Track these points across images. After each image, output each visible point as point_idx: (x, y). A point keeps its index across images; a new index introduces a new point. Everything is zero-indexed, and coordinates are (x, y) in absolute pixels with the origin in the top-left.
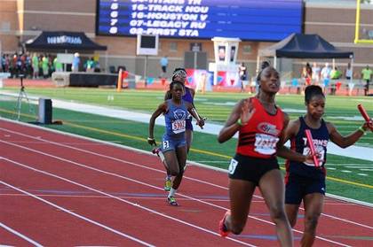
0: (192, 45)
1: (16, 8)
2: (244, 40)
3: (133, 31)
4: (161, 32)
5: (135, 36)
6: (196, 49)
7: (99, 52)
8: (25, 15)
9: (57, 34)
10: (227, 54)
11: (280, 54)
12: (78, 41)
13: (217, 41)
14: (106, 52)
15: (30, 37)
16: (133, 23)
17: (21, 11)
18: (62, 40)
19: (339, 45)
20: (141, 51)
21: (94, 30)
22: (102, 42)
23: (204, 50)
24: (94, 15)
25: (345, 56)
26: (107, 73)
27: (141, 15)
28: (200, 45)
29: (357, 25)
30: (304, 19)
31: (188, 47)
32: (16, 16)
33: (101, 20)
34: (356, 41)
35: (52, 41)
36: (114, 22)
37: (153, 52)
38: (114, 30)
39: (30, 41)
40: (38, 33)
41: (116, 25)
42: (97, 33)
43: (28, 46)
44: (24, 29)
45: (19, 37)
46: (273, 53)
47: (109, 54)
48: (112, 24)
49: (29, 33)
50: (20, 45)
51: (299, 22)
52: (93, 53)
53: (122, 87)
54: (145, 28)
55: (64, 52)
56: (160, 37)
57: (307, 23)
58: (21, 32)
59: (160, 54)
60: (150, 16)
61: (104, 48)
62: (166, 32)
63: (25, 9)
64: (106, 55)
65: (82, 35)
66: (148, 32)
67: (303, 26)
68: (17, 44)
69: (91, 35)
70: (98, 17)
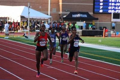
1: (59, 2)
3: (110, 11)
5: (111, 13)
7: (95, 21)
8: (62, 4)
9: (77, 13)
12: (86, 16)
14: (98, 21)
15: (65, 15)
16: (110, 8)
17: (61, 3)
18: (79, 15)
20: (113, 20)
21: (92, 11)
24: (93, 4)
26: (98, 30)
27: (113, 4)
32: (59, 5)
33: (96, 7)
35: (74, 16)
36: (101, 7)
38: (101, 11)
39: (65, 16)
40: (68, 13)
41: (102, 9)
42: (94, 12)
43: (63, 18)
44: (62, 11)
45: (60, 15)
47: (99, 22)
48: (101, 8)
50: (60, 18)
52: (92, 21)
53: (105, 36)
54: (115, 10)
55: (79, 21)
58: (61, 12)
60: (117, 4)
61: (97, 19)
63: (62, 2)
64: (98, 22)
65: (87, 13)
68: (59, 18)
69: (91, 13)
70: (94, 6)
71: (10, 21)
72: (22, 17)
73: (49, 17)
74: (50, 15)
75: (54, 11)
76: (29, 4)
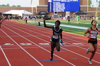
0: (63, 13)
2: (71, 12)
4: (58, 11)
6: (63, 14)
8: (37, 9)
9: (42, 12)
10: (68, 14)
11: (76, 14)
12: (45, 13)
13: (67, 12)
17: (36, 9)
18: (43, 13)
19: (85, 12)
20: (55, 14)
22: (49, 13)
23: (65, 14)
25: (86, 14)
26: (50, 18)
28: (64, 13)
29: (88, 9)
30: (80, 8)
31: (62, 13)
32: (36, 10)
34: (88, 11)
36: (51, 10)
37: (57, 14)
38: (51, 11)
39: (38, 13)
40: (39, 12)
42: (48, 12)
44: (37, 11)
45: (36, 13)
46: (75, 14)
49: (38, 12)
51: (79, 9)
52: (47, 15)
53: (52, 20)
54: (55, 11)
55: (43, 15)
56: (58, 12)
57: (81, 9)
59: (58, 15)
61: (49, 14)
62: (59, 11)
64: (50, 15)
65: (46, 12)
66: (56, 11)
67: (80, 10)
69: (47, 12)
70: (48, 9)
71: (19, 15)
72: (23, 14)
73: (32, 13)
74: (33, 13)
75: (34, 11)
76: (25, 9)
